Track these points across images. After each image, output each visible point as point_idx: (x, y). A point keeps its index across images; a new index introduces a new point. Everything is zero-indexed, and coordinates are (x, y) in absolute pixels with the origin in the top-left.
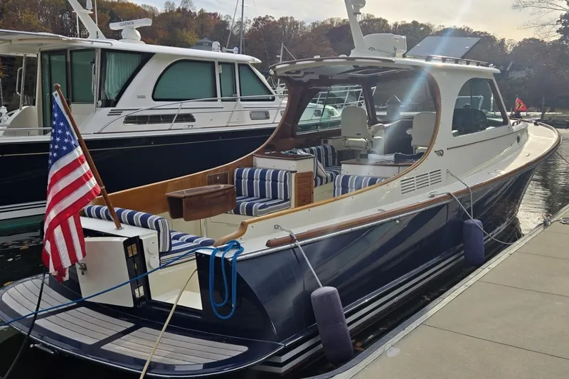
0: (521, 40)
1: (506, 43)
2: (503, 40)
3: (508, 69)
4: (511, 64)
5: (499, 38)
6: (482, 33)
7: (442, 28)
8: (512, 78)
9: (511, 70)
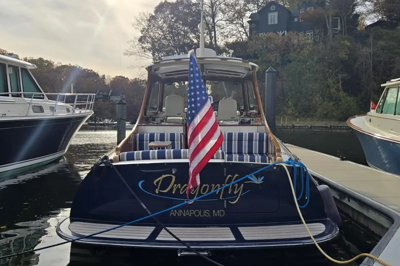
0: (114, 77)
1: (106, 77)
2: (104, 76)
3: (109, 95)
4: (111, 91)
5: (101, 75)
6: (89, 70)
7: (60, 65)
8: (112, 100)
9: (111, 95)
